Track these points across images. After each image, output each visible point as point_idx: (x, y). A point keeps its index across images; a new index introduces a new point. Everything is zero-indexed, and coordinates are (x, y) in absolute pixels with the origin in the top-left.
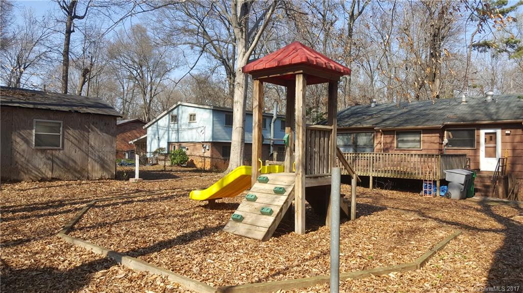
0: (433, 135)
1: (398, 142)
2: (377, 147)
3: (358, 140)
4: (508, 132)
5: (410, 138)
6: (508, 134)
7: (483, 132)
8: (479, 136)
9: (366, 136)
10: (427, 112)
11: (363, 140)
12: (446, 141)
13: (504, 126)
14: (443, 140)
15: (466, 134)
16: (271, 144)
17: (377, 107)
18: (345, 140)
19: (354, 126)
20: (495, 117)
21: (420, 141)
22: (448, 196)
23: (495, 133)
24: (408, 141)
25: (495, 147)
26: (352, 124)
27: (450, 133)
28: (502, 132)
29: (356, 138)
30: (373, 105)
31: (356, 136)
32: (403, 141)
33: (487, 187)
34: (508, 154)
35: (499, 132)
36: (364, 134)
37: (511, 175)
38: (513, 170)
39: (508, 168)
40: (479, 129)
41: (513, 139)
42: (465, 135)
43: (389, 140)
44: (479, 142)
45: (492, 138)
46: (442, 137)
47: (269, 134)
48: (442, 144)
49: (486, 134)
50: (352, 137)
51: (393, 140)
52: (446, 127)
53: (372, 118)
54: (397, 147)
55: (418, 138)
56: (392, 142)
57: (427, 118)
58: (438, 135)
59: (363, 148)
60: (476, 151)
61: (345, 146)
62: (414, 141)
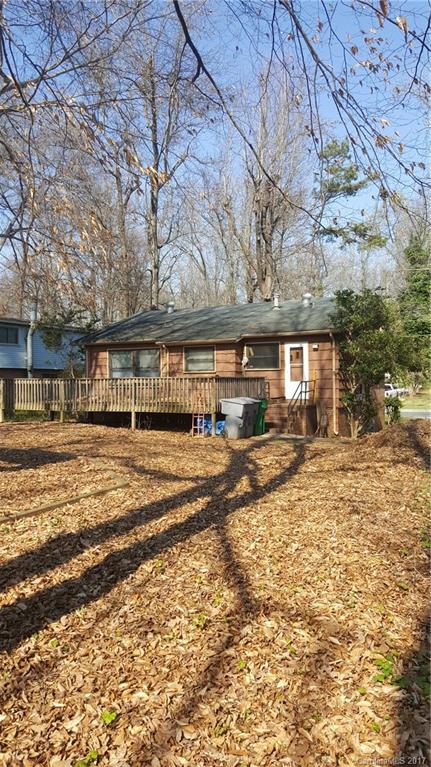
0: (229, 351)
1: (188, 362)
2: (164, 370)
3: (141, 361)
4: (315, 346)
5: (202, 356)
6: (315, 350)
7: (287, 347)
8: (283, 352)
9: (149, 354)
10: (230, 320)
11: (146, 360)
12: (245, 359)
13: (310, 338)
14: (242, 359)
15: (267, 350)
16: (29, 368)
17: (174, 314)
18: (123, 360)
19: (132, 340)
20: (300, 327)
21: (213, 361)
22: (224, 435)
23: (301, 348)
24: (198, 361)
25: (302, 367)
26: (132, 337)
27: (251, 349)
28: (309, 347)
29: (138, 358)
30: (170, 310)
31: (138, 354)
32: (192, 361)
33: (284, 420)
34: (317, 375)
35: (305, 346)
36: (147, 351)
37: (319, 404)
38: (321, 397)
39: (316, 394)
40: (283, 344)
41: (321, 355)
42: (267, 352)
43: (175, 360)
44: (283, 361)
45: (298, 354)
46: (240, 355)
47: (25, 354)
48: (241, 364)
49: (292, 349)
50: (131, 355)
51: (181, 359)
52: (244, 342)
53: (161, 328)
54: (187, 370)
55: (211, 357)
56: (179, 363)
57: (225, 328)
58: (234, 351)
59: (147, 371)
60: (280, 372)
61: (124, 369)
62: (205, 361)
